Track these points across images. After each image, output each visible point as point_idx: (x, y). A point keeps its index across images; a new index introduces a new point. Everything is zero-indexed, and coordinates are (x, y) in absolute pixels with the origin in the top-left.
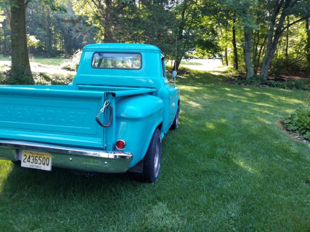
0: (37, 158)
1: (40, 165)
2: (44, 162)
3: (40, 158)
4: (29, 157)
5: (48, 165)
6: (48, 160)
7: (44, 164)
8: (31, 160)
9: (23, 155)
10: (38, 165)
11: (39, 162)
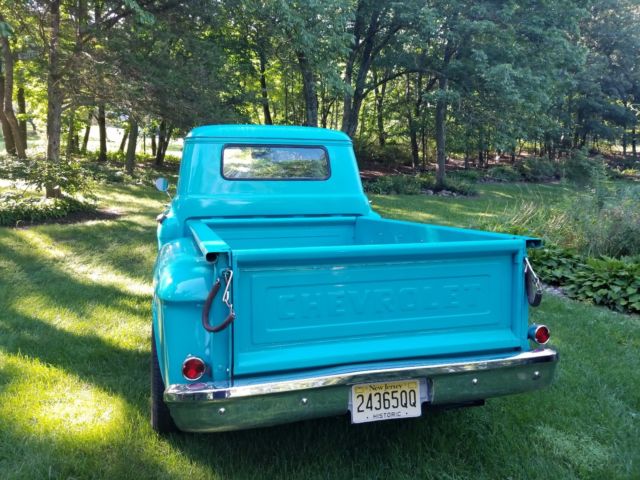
0: (387, 397)
1: (396, 410)
2: (404, 402)
3: (395, 395)
4: (370, 398)
5: (414, 405)
6: (412, 393)
7: (405, 406)
8: (375, 404)
9: (354, 396)
10: (391, 410)
11: (393, 402)
